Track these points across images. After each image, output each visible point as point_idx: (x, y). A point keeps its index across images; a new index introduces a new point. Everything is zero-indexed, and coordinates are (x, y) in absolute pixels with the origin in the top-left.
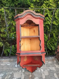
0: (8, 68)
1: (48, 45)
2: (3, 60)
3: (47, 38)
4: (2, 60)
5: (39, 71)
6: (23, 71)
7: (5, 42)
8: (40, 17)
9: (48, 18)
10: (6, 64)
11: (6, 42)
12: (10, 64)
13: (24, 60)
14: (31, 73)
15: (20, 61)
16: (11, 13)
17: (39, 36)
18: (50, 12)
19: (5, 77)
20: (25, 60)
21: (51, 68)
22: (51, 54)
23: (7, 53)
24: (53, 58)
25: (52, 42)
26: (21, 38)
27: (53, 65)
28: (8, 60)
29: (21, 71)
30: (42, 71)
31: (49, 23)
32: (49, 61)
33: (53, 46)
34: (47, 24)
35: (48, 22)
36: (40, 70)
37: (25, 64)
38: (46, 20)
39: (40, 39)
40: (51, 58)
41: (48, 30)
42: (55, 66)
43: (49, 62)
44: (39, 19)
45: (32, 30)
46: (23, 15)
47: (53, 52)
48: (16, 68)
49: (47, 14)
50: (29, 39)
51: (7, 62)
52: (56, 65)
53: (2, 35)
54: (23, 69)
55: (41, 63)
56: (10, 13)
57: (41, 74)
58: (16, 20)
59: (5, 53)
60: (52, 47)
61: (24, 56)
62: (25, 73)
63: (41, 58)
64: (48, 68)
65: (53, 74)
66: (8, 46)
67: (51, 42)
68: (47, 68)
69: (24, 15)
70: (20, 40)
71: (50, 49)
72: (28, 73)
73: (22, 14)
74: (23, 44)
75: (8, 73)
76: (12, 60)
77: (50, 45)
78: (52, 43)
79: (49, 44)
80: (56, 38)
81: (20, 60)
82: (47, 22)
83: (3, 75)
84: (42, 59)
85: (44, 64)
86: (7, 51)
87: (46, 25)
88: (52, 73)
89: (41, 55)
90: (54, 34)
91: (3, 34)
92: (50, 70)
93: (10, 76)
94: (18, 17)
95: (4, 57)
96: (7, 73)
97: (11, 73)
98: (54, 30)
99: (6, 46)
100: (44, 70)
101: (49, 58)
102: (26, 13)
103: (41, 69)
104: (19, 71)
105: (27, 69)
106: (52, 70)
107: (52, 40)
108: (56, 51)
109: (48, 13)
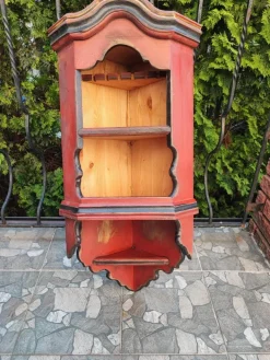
0: (31, 270)
1: (220, 171)
2: (10, 232)
3: (217, 137)
4: (6, 235)
5: (169, 285)
6: (98, 282)
7: (23, 154)
8: (175, 28)
9: (224, 38)
10: (23, 252)
11: (28, 155)
12: (41, 252)
13: (100, 239)
14: (131, 293)
15: (80, 243)
16: (42, 12)
17: (166, 129)
18: (237, 7)
19: (16, 306)
20: (106, 237)
21: (221, 275)
22: (232, 214)
23: (30, 203)
24: (236, 230)
25: (240, 159)
26: (82, 136)
27: (231, 261)
28: (33, 232)
29: (89, 283)
30: (183, 283)
31: (231, 66)
32: (215, 242)
33: (242, 175)
34: (218, 71)
35: (225, 57)
36: (173, 283)
37: (104, 254)
38: (218, 49)
39: (172, 145)
40: (226, 230)
41: (225, 102)
42: (241, 265)
43: (215, 249)
44: (174, 39)
45: (140, 99)
46: (91, 18)
47: (241, 204)
48: (66, 268)
49: (223, 17)
50: (125, 143)
51: (29, 244)
52: (244, 261)
53: (5, 118)
54: (95, 277)
55: (175, 254)
56: (39, 13)
57: (177, 299)
58: (56, 47)
59: (25, 204)
60: (237, 179)
61: (101, 222)
62: (105, 290)
63: (177, 233)
64: (210, 275)
65: (231, 301)
66: (34, 172)
67: (233, 160)
68: (206, 273)
69: (97, 17)
70: (79, 146)
71: (229, 192)
72: (115, 293)
73: (84, 11)
74: (91, 165)
75: (32, 290)
76: (49, 233)
77: (231, 169)
78: (240, 165)
79: (225, 169)
80: (258, 139)
81: (80, 236)
82: (218, 60)
83: (6, 297)
84: (180, 234)
85: (190, 257)
86: (34, 195)
87: (213, 74)
88: (226, 298)
89: (174, 218)
90: (252, 120)
91: (9, 117)
92: (219, 284)
93: (38, 302)
94: (65, 27)
95: (16, 222)
96: (25, 292)
97: (43, 292)
98: (251, 101)
99: (28, 170)
100: (190, 283)
101: (217, 230)
102: (106, 9)
103: (177, 277)
104: (79, 284)
105: (111, 277)
106: (227, 283)
107: (238, 149)
108: (254, 201)
109: (224, 13)
